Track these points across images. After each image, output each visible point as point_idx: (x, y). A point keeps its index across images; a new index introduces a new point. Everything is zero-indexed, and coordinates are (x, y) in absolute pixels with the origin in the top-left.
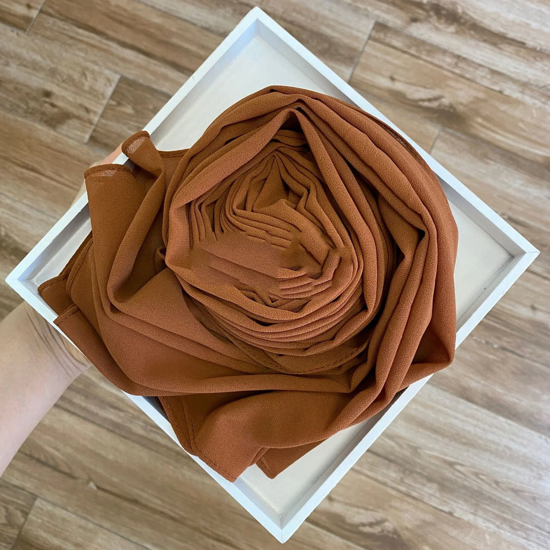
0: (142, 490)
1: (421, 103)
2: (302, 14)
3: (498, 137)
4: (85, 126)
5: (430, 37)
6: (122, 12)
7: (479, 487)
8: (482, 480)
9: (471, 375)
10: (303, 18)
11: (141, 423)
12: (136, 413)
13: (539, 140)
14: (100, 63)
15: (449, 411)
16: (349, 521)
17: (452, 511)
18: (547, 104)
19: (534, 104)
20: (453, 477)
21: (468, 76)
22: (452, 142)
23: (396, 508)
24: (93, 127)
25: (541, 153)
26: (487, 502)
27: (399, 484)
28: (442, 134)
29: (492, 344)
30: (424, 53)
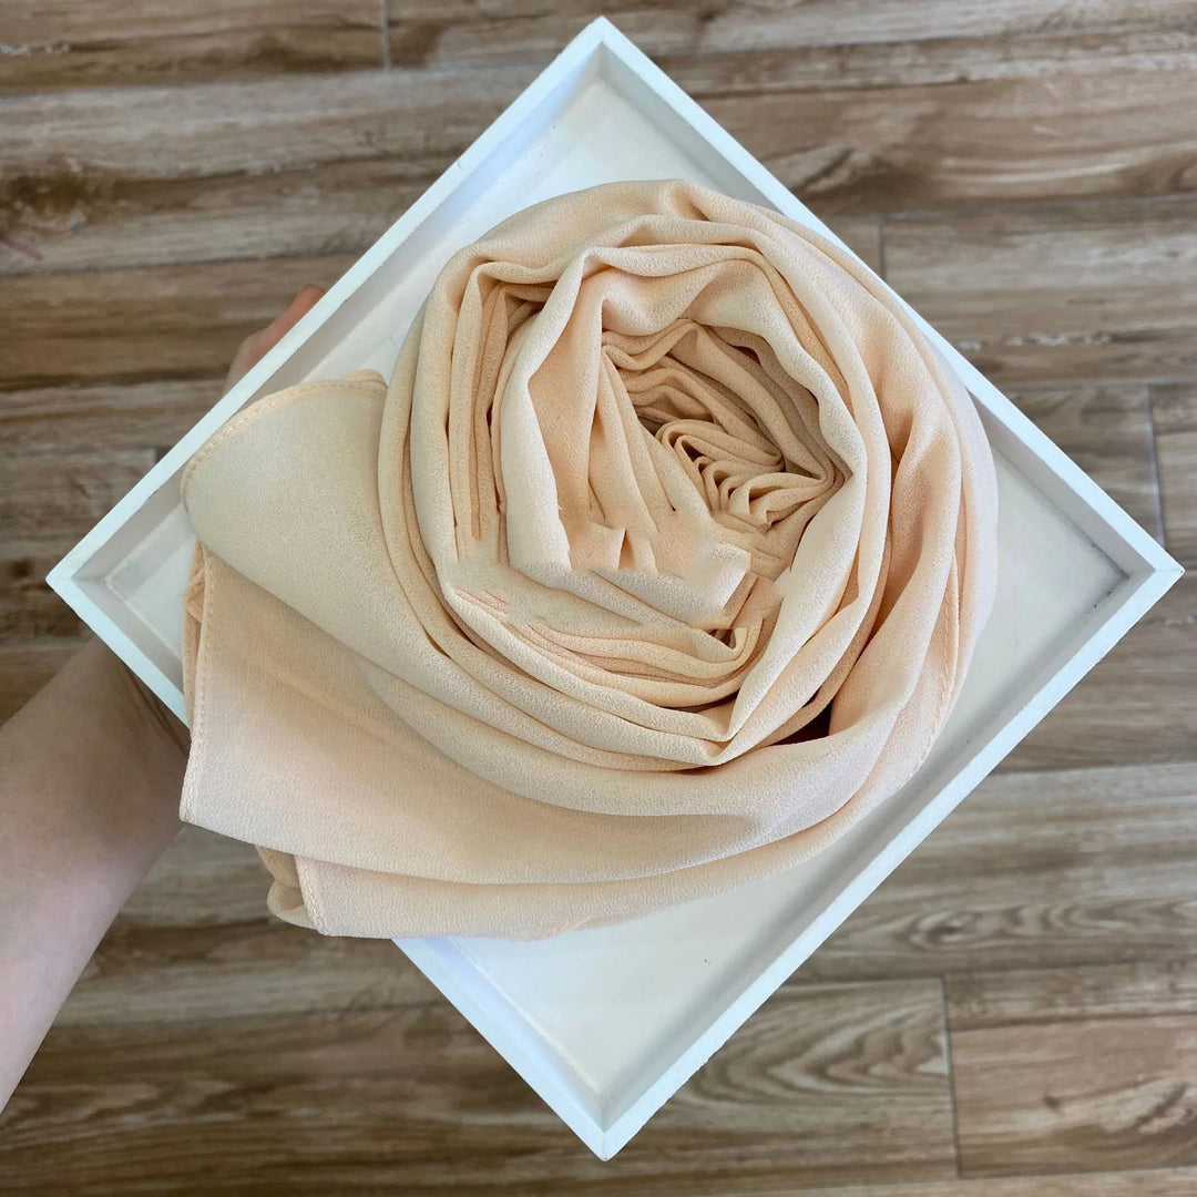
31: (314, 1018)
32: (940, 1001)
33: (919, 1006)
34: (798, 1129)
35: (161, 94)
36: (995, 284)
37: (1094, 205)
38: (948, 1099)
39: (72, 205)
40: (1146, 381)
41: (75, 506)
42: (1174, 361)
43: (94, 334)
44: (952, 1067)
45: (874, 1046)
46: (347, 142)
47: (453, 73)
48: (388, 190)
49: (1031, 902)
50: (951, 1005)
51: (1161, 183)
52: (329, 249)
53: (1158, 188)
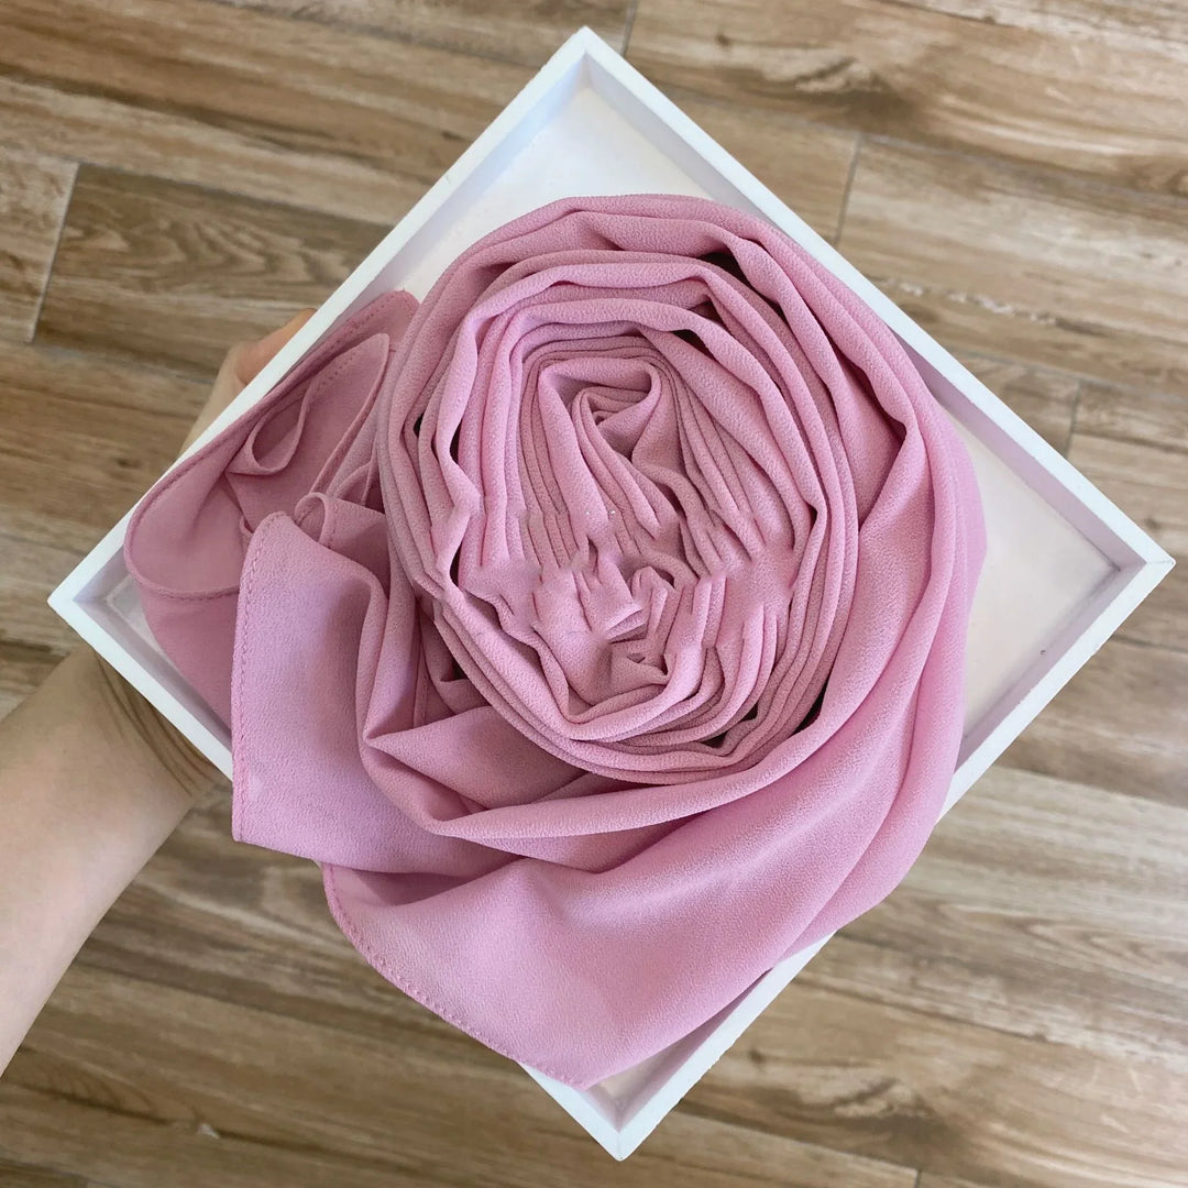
0: (325, 1120)
1: (802, 87)
3: (1000, 132)
4: (18, 301)
6: (51, 9)
7: (1095, 965)
8: (1098, 947)
11: (289, 970)
12: (272, 949)
13: (1101, 120)
14: (24, 142)
15: (996, 805)
16: (807, 1099)
17: (1042, 1030)
18: (1105, 28)
19: (1075, 32)
20: (1031, 954)
22: (894, 167)
23: (912, 1050)
24: (39, 300)
25: (1109, 149)
26: (1117, 996)
27: (910, 994)
28: (865, 151)
36: (956, 234)
37: (1083, 183)
40: (1078, 375)
42: (1113, 363)
51: (1158, 180)
52: (304, 14)
53: (1153, 184)
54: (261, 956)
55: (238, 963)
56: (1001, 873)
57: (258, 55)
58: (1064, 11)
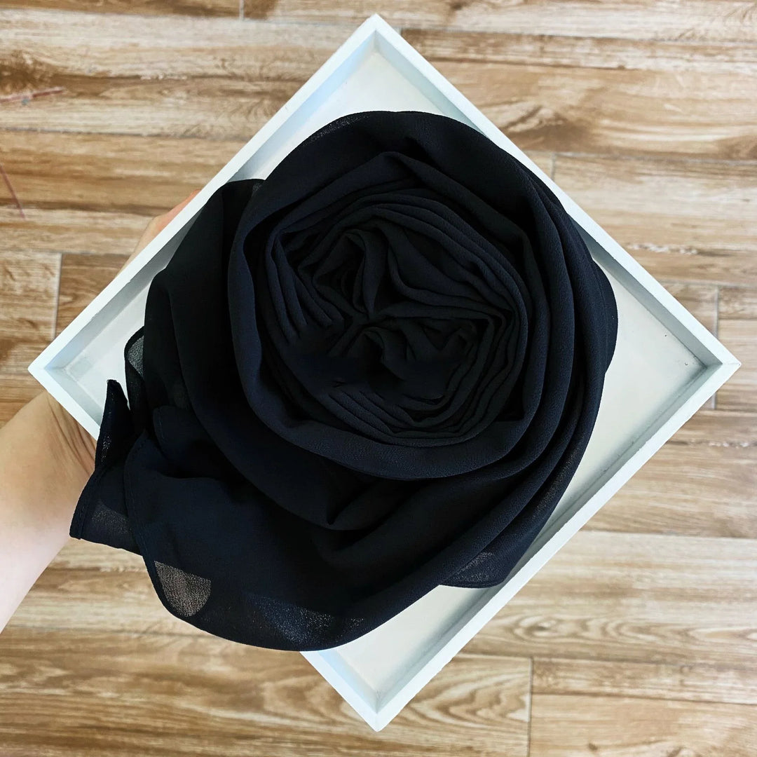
2: (290, 60)
3: (641, 137)
5: (490, 23)
6: (25, 158)
9: (725, 500)
10: (294, 65)
11: (289, 745)
12: (276, 734)
13: (702, 119)
14: (24, 246)
15: (713, 562)
18: (694, 61)
19: (676, 67)
20: (752, 652)
21: (565, 61)
22: (578, 170)
23: (689, 726)
25: (709, 138)
27: (681, 691)
28: (558, 163)
29: (738, 443)
30: (490, 50)
31: (123, 635)
32: (529, 674)
33: (515, 675)
34: (426, 745)
35: (90, 18)
36: (625, 208)
37: (698, 161)
38: (526, 737)
39: (25, 86)
40: (717, 283)
41: (5, 285)
42: (737, 272)
43: (29, 174)
44: (531, 717)
45: (481, 698)
46: (209, 65)
47: (283, 26)
48: (232, 99)
49: (598, 616)
50: (535, 677)
51: (744, 153)
52: (188, 134)
53: (742, 155)
54: (271, 740)
55: (256, 747)
56: (724, 605)
57: (163, 165)
58: (668, 54)
